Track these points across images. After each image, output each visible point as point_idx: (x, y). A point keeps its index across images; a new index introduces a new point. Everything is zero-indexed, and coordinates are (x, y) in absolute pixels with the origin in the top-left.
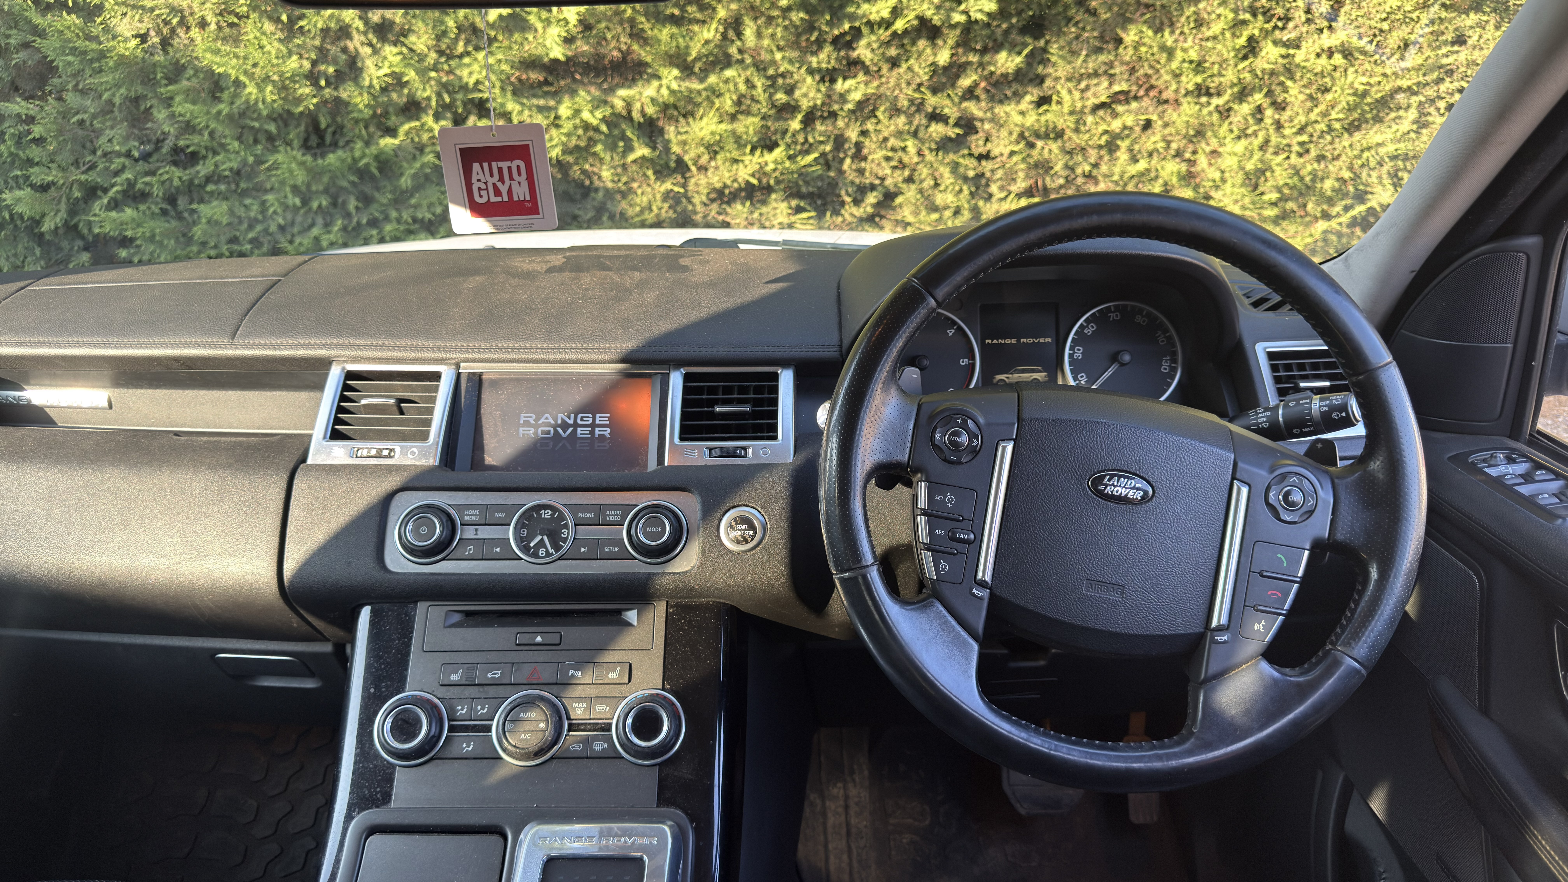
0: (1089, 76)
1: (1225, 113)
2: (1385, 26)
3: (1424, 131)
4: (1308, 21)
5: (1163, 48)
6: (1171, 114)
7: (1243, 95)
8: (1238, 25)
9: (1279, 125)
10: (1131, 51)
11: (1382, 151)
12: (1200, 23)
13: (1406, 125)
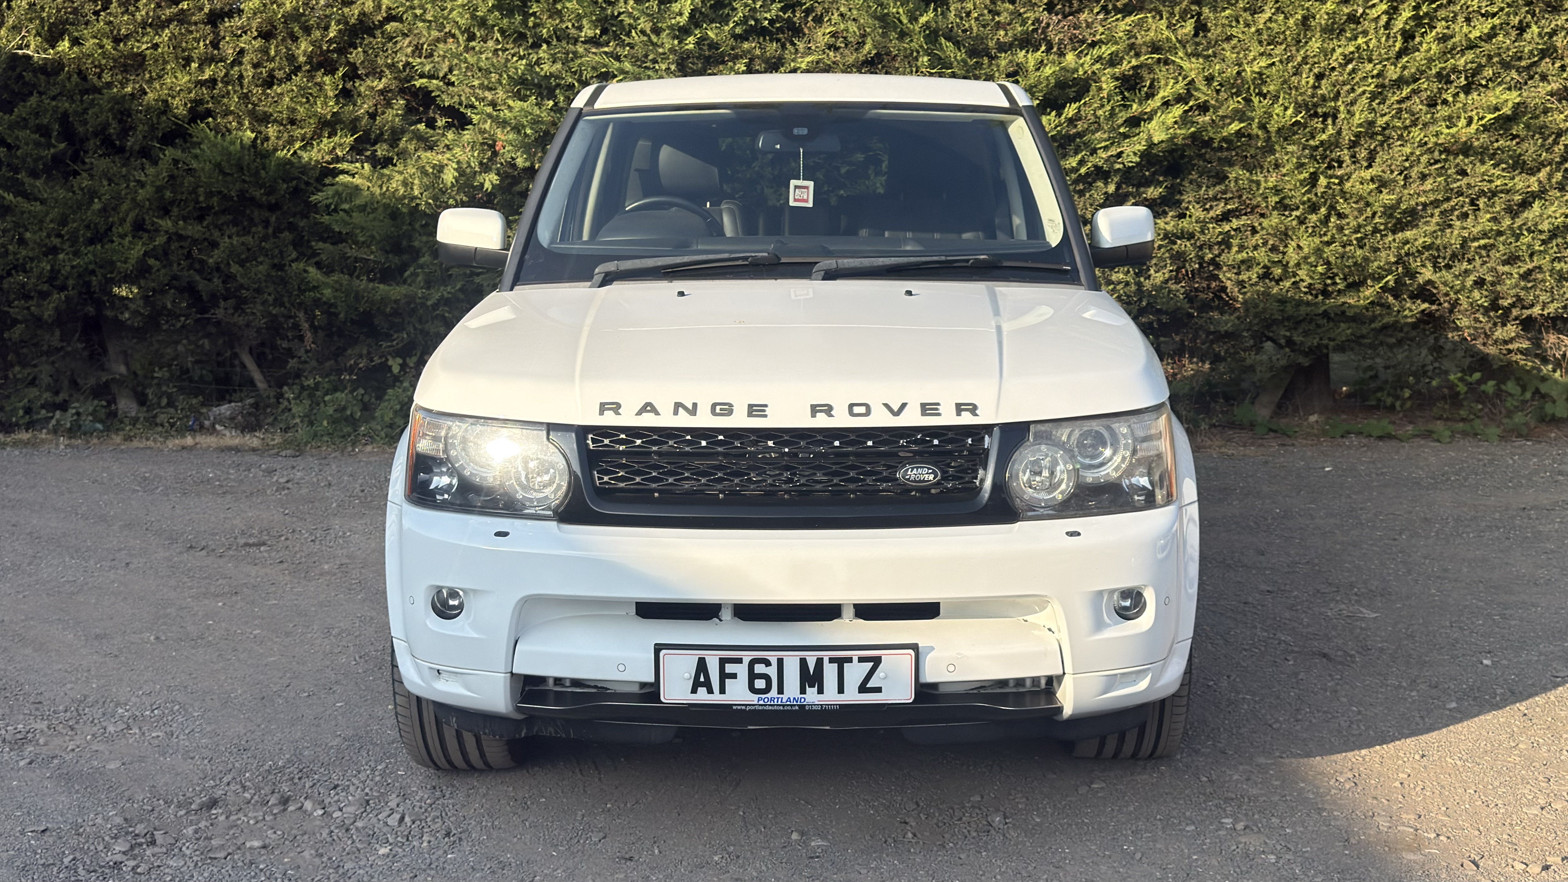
0: (1210, 200)
1: (1302, 221)
2: (1407, 164)
3: (1448, 231)
4: (1354, 163)
5: (1252, 181)
6: (1266, 223)
7: (1314, 208)
8: (1300, 166)
9: (1340, 229)
10: (1232, 184)
11: (1417, 243)
12: (1277, 166)
13: (1432, 228)
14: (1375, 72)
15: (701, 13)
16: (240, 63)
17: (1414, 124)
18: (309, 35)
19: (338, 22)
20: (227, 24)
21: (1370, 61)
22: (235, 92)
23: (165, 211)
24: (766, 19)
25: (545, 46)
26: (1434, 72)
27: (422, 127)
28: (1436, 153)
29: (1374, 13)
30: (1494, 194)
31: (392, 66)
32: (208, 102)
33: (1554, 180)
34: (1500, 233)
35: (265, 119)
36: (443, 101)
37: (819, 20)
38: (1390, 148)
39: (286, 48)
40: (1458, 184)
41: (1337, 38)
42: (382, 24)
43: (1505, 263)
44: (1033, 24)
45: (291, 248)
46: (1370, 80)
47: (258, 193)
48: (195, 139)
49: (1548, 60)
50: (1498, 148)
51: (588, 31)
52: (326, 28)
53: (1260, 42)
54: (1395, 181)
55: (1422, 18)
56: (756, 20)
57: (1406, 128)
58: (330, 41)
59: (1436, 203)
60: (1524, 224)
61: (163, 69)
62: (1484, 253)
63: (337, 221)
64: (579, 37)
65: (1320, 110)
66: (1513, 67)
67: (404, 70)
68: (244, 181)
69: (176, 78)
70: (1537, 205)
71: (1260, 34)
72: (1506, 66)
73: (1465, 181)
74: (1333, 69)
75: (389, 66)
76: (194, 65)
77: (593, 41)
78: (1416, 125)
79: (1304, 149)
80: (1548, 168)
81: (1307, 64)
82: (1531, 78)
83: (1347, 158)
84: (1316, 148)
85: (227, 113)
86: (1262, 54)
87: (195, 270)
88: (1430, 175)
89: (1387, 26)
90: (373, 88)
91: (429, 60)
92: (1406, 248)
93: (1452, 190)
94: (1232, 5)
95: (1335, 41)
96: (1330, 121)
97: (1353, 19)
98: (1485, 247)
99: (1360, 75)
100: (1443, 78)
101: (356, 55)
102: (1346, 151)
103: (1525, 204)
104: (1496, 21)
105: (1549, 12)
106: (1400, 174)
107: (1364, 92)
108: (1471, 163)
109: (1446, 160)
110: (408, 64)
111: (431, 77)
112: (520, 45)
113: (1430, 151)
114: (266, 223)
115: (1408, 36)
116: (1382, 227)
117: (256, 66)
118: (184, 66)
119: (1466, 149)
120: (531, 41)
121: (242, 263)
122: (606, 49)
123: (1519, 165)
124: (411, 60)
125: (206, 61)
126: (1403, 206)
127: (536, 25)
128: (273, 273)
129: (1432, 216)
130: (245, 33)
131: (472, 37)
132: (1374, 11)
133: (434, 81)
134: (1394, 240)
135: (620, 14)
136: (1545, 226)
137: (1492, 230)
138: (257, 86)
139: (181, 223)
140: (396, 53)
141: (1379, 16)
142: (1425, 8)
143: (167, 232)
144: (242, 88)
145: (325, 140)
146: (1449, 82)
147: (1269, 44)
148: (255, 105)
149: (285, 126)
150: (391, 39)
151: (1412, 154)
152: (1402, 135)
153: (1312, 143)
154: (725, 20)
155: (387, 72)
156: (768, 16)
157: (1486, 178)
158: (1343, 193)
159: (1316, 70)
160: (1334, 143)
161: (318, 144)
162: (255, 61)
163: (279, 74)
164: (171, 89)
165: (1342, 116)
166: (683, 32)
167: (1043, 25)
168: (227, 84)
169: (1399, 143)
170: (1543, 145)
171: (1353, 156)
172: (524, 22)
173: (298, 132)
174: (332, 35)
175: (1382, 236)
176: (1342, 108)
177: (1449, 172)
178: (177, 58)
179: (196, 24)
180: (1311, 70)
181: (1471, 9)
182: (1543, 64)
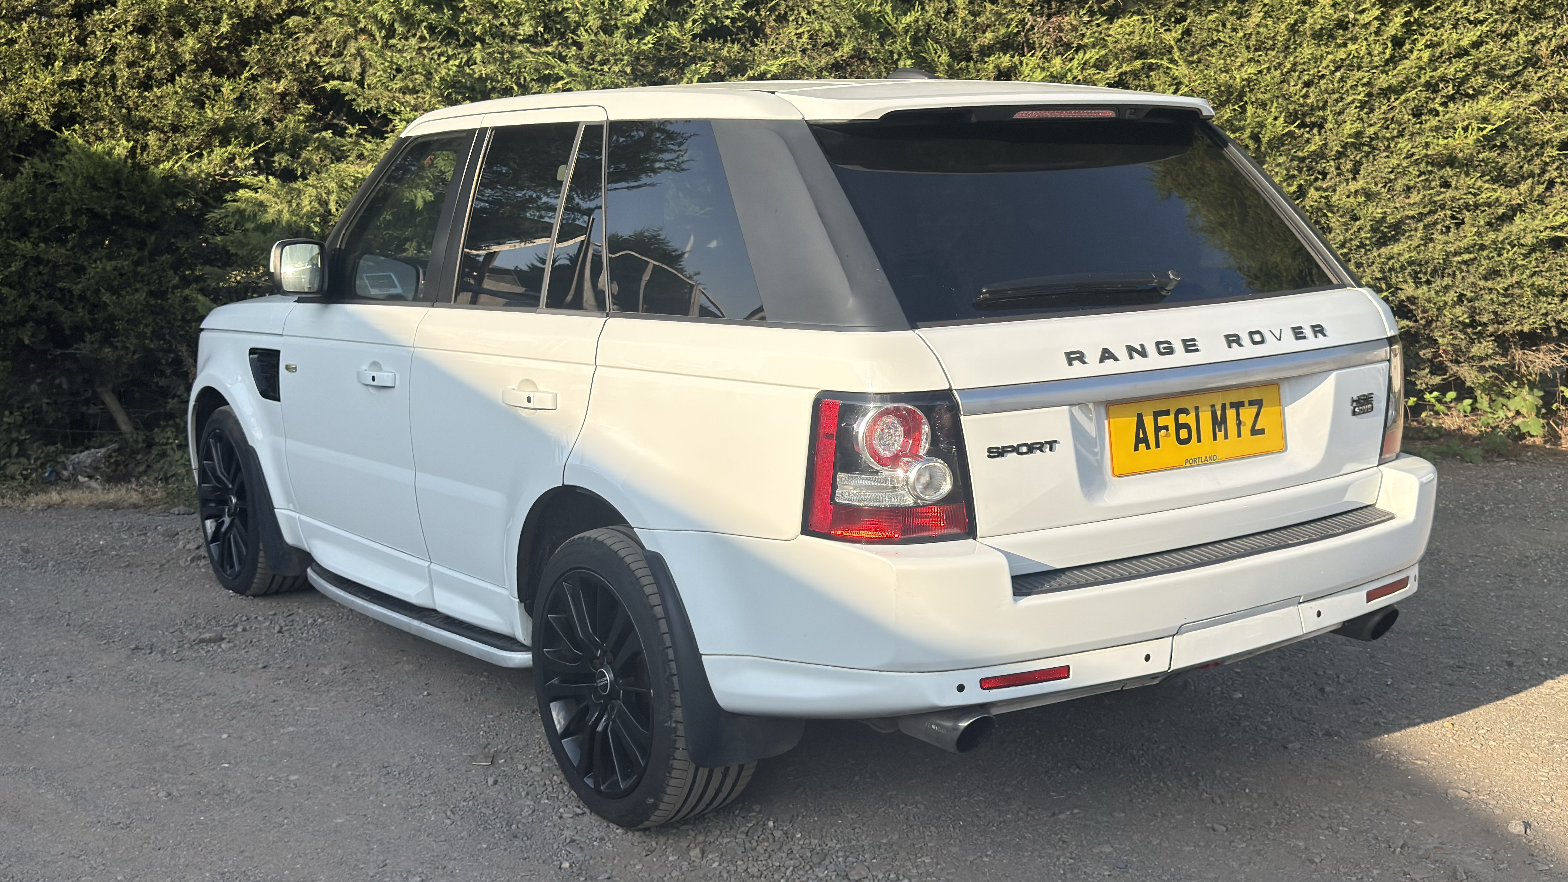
14: (1365, 80)
15: (655, 10)
16: (112, 62)
17: (1401, 134)
18: (195, 30)
19: (230, 17)
20: (98, 17)
21: (1359, 68)
22: (107, 94)
23: (22, 233)
24: (727, 17)
25: (479, 45)
26: (1423, 80)
27: (328, 134)
28: (1423, 165)
29: (1364, 18)
30: (1477, 206)
31: (291, 66)
32: (75, 107)
33: (1536, 193)
34: (1482, 247)
35: (144, 126)
36: (359, 106)
37: (782, 19)
38: (1374, 160)
39: (168, 45)
40: (1441, 197)
41: (1326, 44)
42: (281, 18)
43: (1486, 278)
44: (1017, 26)
45: (171, 272)
46: (1360, 88)
47: (138, 212)
48: (58, 149)
49: (1531, 69)
50: (1483, 161)
51: (526, 29)
52: (217, 22)
53: (1248, 47)
54: (1379, 193)
55: (1411, 24)
56: (717, 18)
57: (1393, 138)
58: (222, 37)
59: (1420, 217)
60: (1507, 238)
61: (20, 69)
62: (1464, 267)
63: (232, 242)
64: (517, 34)
65: (1308, 120)
66: (1498, 76)
67: (308, 71)
68: (120, 197)
69: (37, 78)
70: (1517, 219)
71: (1248, 39)
72: (1491, 74)
73: (1450, 193)
74: (1323, 76)
75: (290, 66)
76: (58, 64)
77: (532, 40)
78: (1402, 136)
79: (1291, 160)
80: (1530, 181)
81: (1295, 71)
82: (1513, 87)
83: (1333, 169)
84: (1303, 159)
85: (97, 118)
86: (1249, 60)
87: (56, 299)
88: (1414, 187)
89: (1378, 33)
90: (272, 91)
91: (340, 59)
92: (1390, 263)
93: (1435, 202)
94: (1218, 8)
95: (1323, 47)
96: (1315, 131)
97: (1342, 25)
98: (1465, 262)
99: (1350, 83)
100: (1432, 87)
101: (251, 53)
102: (1332, 163)
103: (1507, 218)
104: (1485, 28)
105: (1534, 19)
106: (1384, 187)
107: (1353, 102)
108: (1455, 175)
109: (1431, 172)
110: (312, 63)
111: (343, 78)
112: (449, 44)
113: (1417, 163)
114: (142, 245)
115: (1398, 42)
116: (1368, 242)
117: (131, 65)
118: (45, 66)
119: (1451, 161)
120: (462, 39)
121: (114, 291)
122: (549, 49)
123: (1500, 178)
124: (317, 59)
125: (74, 59)
126: (1390, 219)
127: (469, 21)
128: (153, 302)
129: (1416, 230)
130: (119, 27)
131: (391, 33)
132: (1364, 15)
133: (347, 83)
134: (1379, 255)
135: (564, 9)
136: (1529, 240)
137: (1475, 245)
138: (132, 88)
139: (42, 245)
140: (297, 51)
141: (1369, 23)
142: (1416, 14)
143: (24, 257)
144: (114, 90)
145: (218, 151)
146: (1436, 91)
147: (1256, 50)
148: (129, 110)
149: (165, 133)
150: (290, 35)
151: (1399, 165)
152: (1389, 146)
153: (1300, 154)
154: (682, 18)
155: (287, 72)
156: (730, 14)
157: (1472, 190)
158: (1329, 206)
159: (1306, 78)
160: (1320, 155)
161: (209, 154)
162: (131, 58)
163: (159, 74)
164: (30, 91)
165: (1328, 126)
166: (638, 31)
167: (1028, 27)
168: (96, 85)
169: (1385, 154)
170: (1525, 157)
171: (1338, 168)
172: (455, 18)
173: (183, 141)
174: (223, 30)
175: (1367, 251)
176: (1330, 118)
177: (1433, 184)
178: (37, 56)
179: (58, 16)
180: (1299, 78)
181: (1459, 16)
182: (1526, 73)
